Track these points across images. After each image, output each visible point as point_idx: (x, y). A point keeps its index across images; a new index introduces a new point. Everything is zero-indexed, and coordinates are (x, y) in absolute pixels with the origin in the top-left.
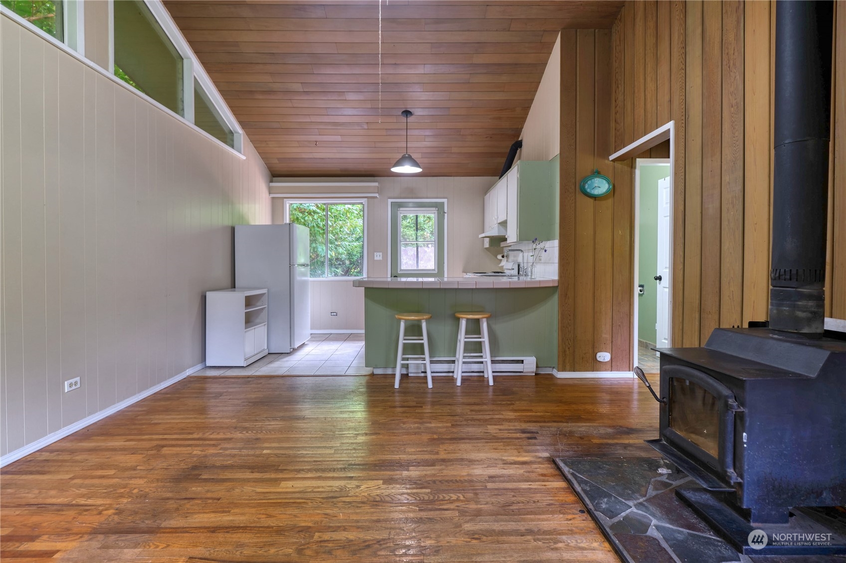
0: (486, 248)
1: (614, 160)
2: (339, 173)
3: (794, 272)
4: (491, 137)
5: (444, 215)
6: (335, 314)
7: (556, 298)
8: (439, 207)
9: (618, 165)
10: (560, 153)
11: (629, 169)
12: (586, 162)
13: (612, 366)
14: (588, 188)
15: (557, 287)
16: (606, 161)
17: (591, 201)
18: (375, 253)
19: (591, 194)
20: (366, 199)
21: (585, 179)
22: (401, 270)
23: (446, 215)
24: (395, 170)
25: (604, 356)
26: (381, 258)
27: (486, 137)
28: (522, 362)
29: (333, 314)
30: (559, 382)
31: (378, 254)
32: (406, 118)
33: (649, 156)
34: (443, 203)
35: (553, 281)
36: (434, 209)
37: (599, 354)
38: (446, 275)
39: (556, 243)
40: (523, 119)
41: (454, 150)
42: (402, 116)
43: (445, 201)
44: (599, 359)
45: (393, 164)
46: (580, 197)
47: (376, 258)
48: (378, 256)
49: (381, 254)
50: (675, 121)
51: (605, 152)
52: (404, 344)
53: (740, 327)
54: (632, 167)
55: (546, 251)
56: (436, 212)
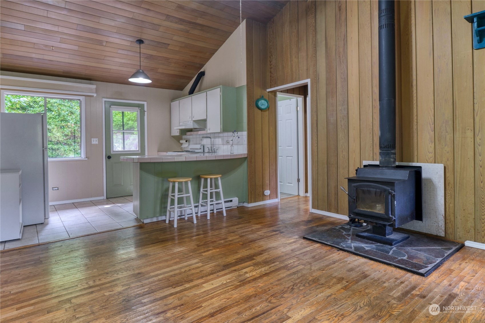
0: (172, 136)
1: (268, 92)
2: (62, 74)
3: (390, 145)
4: (186, 67)
5: (145, 113)
6: (56, 189)
7: (245, 164)
8: (141, 107)
9: (270, 94)
10: (247, 85)
11: (274, 97)
12: (258, 92)
13: (270, 197)
14: (260, 105)
15: (246, 158)
16: (266, 92)
17: (260, 111)
18: (92, 139)
19: (260, 108)
20: (84, 97)
21: (258, 100)
22: (113, 151)
23: (146, 113)
24: (132, 80)
25: (267, 192)
26: (97, 143)
27: (183, 66)
28: (231, 201)
29: (54, 189)
30: (249, 209)
31: (95, 139)
32: (139, 45)
33: (287, 92)
34: (143, 105)
35: (244, 154)
36: (138, 108)
37: (265, 192)
38: (146, 154)
39: (245, 134)
40: (208, 59)
41: (160, 71)
42: (135, 43)
43: (145, 103)
44: (265, 194)
45: (130, 76)
46: (256, 110)
47: (93, 143)
48: (95, 141)
49: (97, 139)
50: (311, 79)
51: (265, 87)
52: (178, 198)
53: (359, 168)
54: (275, 96)
55: (239, 138)
56: (139, 111)
